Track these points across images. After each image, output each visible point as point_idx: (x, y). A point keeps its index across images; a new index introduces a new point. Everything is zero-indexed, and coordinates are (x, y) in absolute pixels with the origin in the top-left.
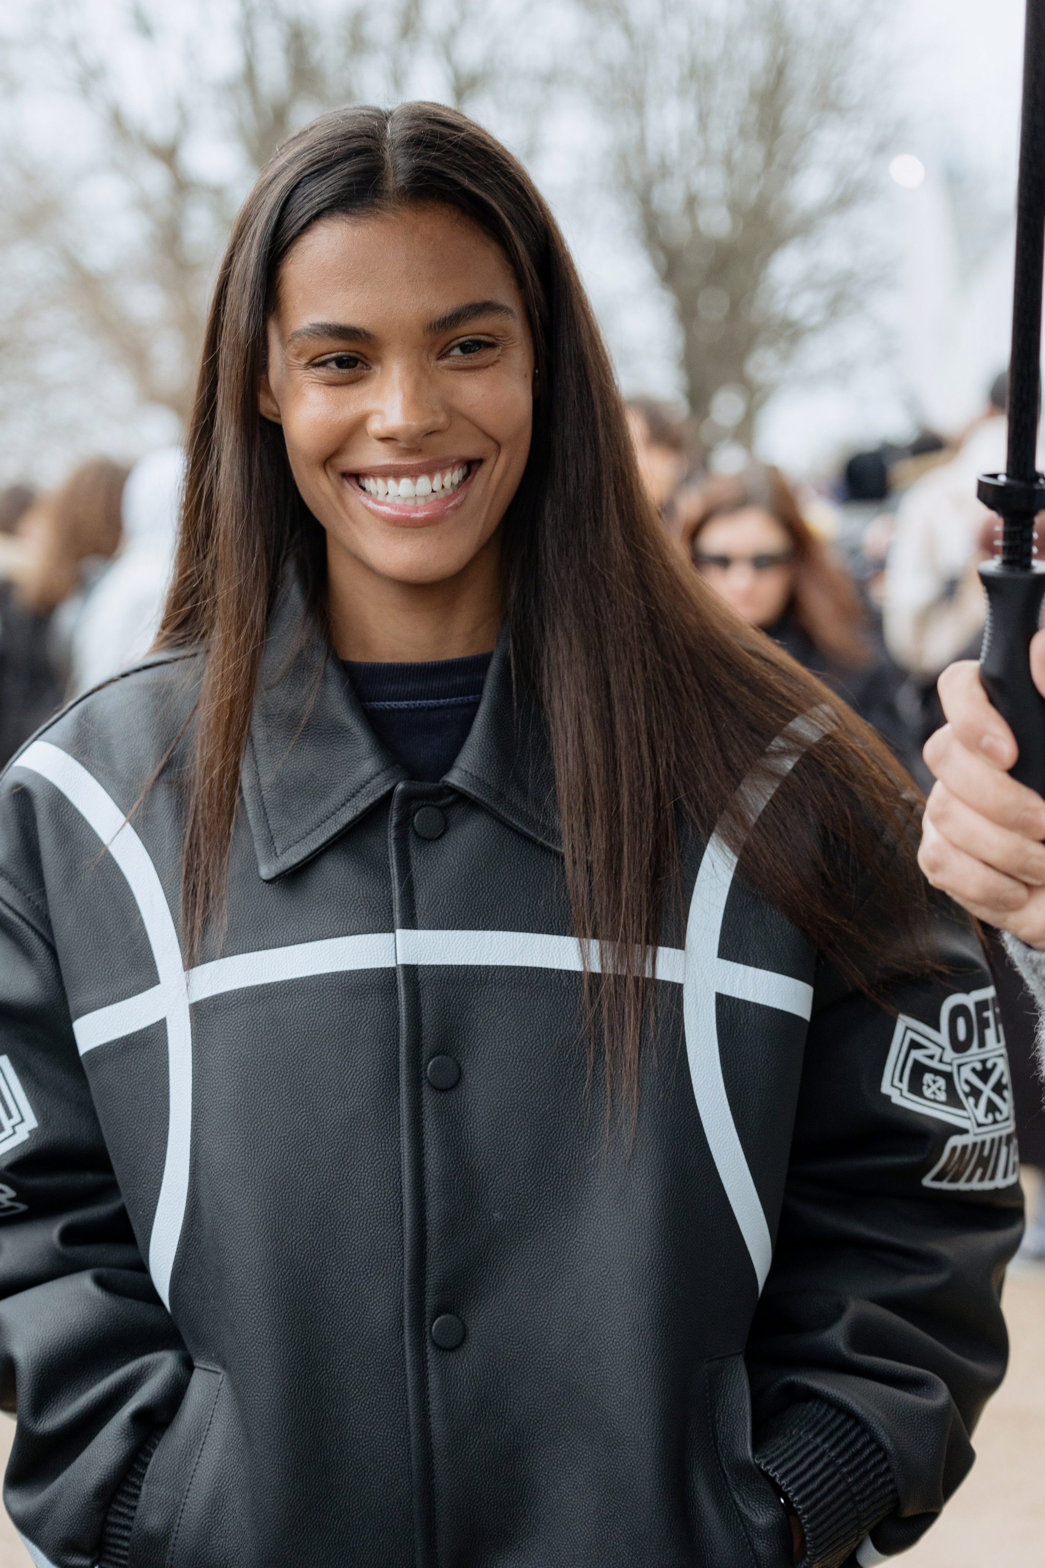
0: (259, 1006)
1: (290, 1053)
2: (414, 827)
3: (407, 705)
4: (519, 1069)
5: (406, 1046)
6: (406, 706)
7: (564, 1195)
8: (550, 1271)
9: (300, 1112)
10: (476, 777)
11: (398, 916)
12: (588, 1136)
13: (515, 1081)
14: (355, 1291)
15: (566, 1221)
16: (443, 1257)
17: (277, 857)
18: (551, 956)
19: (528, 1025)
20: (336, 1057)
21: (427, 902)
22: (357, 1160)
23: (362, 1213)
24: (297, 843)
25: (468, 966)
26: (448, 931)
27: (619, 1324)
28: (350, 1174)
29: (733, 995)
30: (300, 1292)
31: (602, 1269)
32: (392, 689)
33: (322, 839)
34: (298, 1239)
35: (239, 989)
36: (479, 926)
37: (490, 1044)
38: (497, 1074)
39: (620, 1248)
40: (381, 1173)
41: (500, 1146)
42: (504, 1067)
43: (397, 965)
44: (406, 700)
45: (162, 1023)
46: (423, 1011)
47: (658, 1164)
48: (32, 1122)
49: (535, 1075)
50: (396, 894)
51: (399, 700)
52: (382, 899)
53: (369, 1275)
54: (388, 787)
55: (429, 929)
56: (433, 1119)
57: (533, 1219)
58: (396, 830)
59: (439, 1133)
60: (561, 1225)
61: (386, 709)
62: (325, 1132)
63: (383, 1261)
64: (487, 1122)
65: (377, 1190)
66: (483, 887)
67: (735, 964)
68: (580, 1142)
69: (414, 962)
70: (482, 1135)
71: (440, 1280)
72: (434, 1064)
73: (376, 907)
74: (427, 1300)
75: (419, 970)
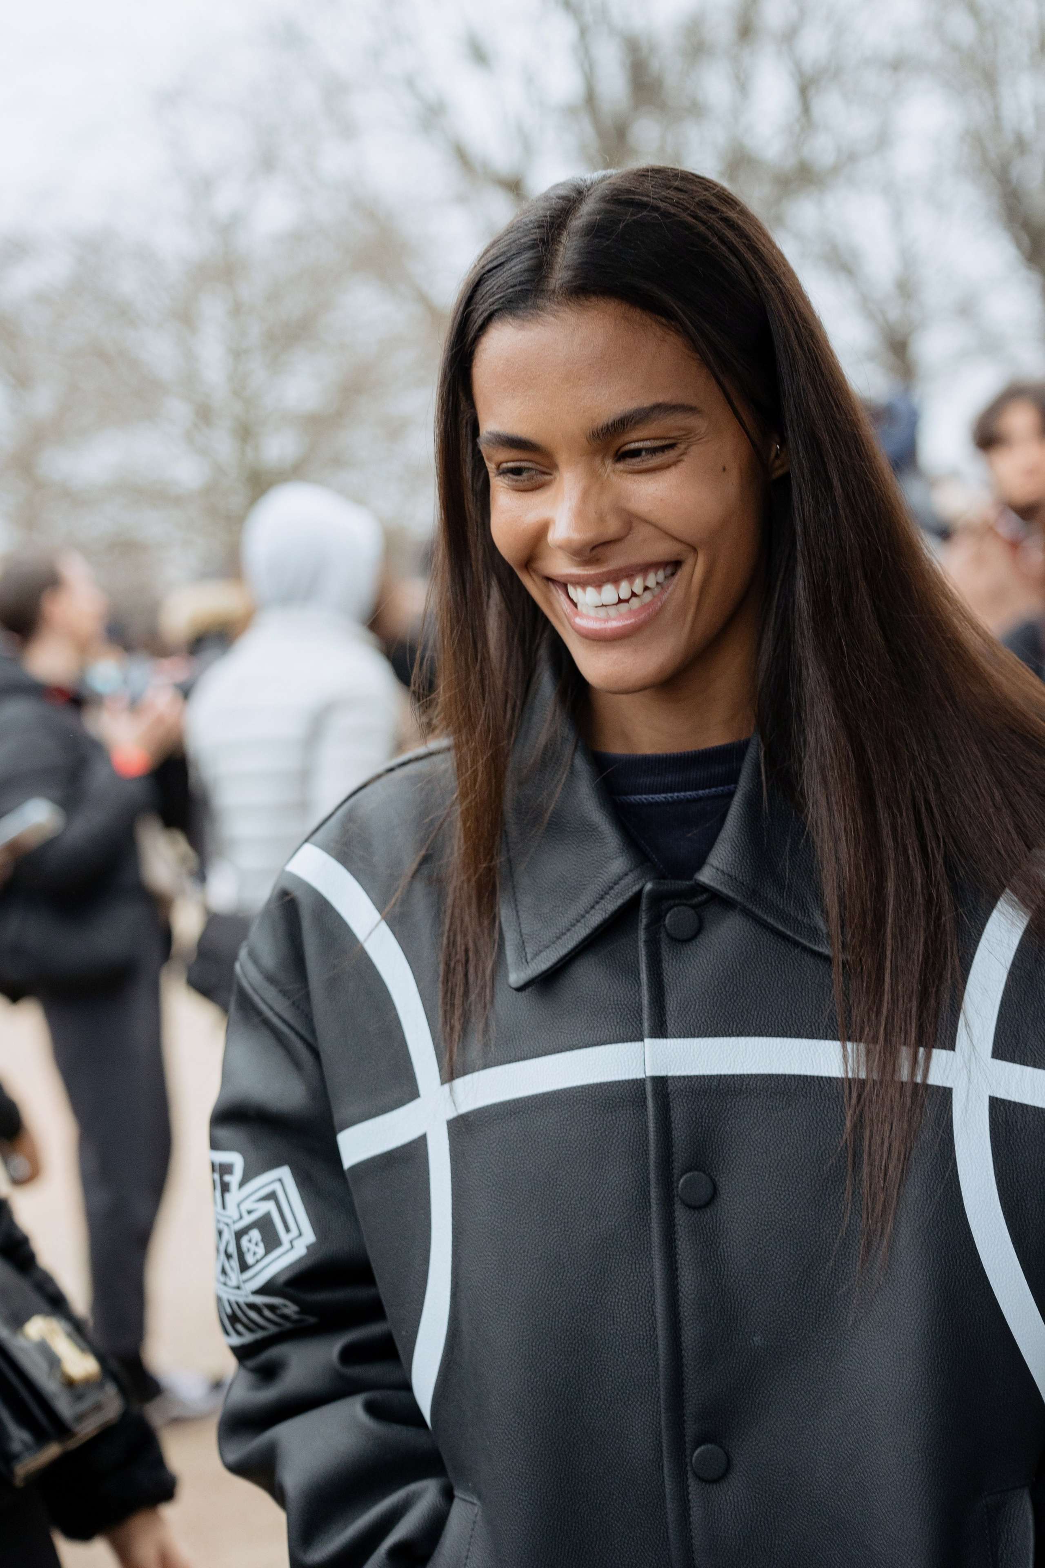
0: (511, 1121)
2: (666, 931)
3: (665, 798)
5: (656, 1162)
6: (663, 799)
9: (551, 1233)
10: (727, 874)
11: (647, 1025)
12: (851, 1255)
14: (614, 1420)
15: (830, 1345)
16: (700, 1384)
17: (527, 963)
20: (586, 1174)
21: (678, 1008)
22: (610, 1283)
23: (617, 1338)
24: (549, 947)
25: (721, 1075)
26: (700, 1039)
28: (604, 1297)
29: (1009, 1098)
30: (557, 1421)
32: (648, 782)
33: (572, 944)
34: (553, 1365)
36: (733, 1033)
37: (747, 1158)
38: (753, 1190)
40: (635, 1295)
41: (759, 1266)
42: (761, 1182)
43: (648, 1076)
44: (663, 792)
45: (423, 1139)
46: (674, 1125)
48: (309, 1237)
49: (794, 1190)
50: (645, 1001)
51: (656, 793)
52: (633, 1005)
53: (626, 1403)
54: (636, 888)
55: (680, 1037)
56: (687, 1239)
57: (795, 1343)
59: (693, 1254)
61: (643, 802)
62: (578, 1253)
63: (640, 1388)
64: (745, 1241)
65: (631, 1314)
66: (738, 991)
67: (1011, 1065)
68: (843, 1261)
69: (663, 1073)
70: (739, 1254)
71: (700, 1408)
72: (686, 1181)
73: (627, 1014)
74: (686, 1430)
75: (669, 1081)
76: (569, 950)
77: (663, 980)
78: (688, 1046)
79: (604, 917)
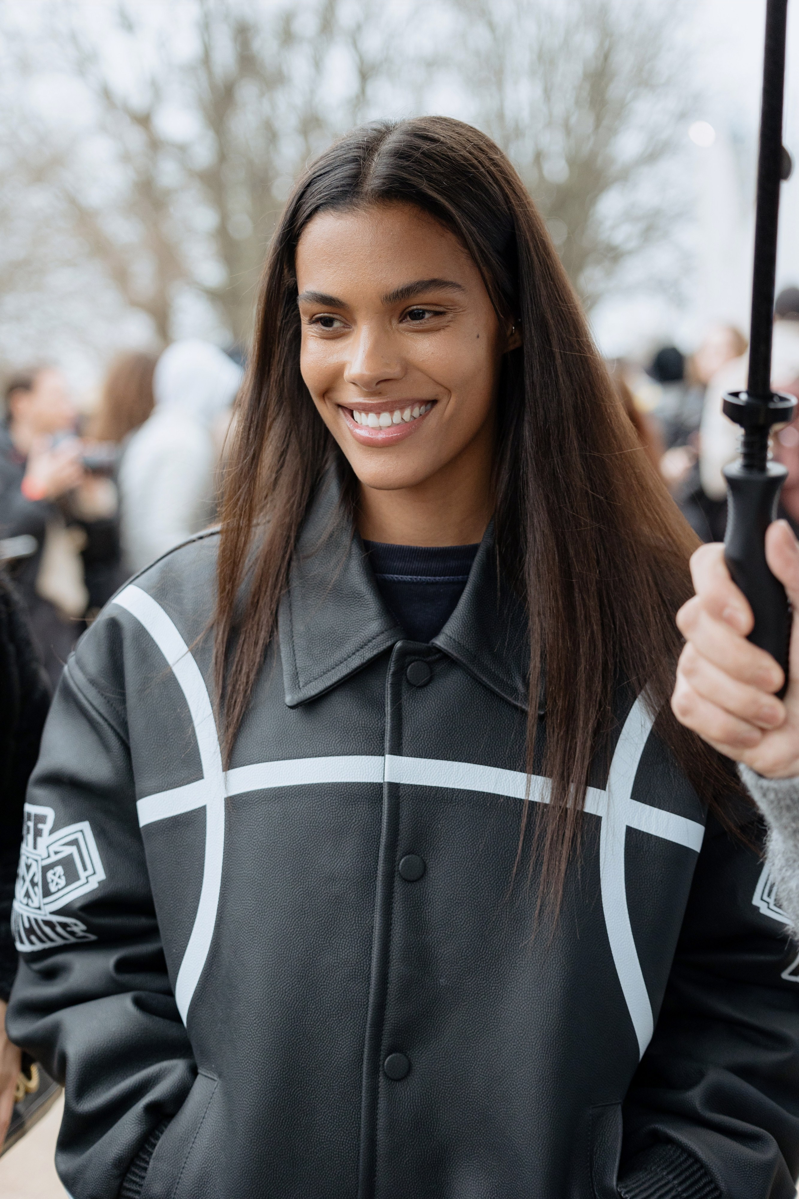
0: (275, 803)
1: (294, 842)
2: (407, 678)
3: (411, 579)
4: (470, 871)
5: (385, 845)
7: (495, 971)
8: (479, 1028)
9: (298, 888)
10: (458, 642)
11: (388, 744)
12: (518, 928)
13: (466, 880)
14: (329, 1029)
15: (495, 991)
16: (397, 1009)
17: (300, 688)
18: (502, 785)
19: (480, 837)
20: (329, 848)
21: (412, 735)
22: (338, 929)
23: (338, 970)
24: (316, 679)
25: (438, 787)
26: (426, 759)
27: (529, 1075)
28: (332, 939)
29: (641, 829)
30: (286, 1026)
31: (519, 1032)
33: (335, 679)
34: (288, 985)
35: (261, 790)
36: (449, 758)
37: (450, 849)
38: (453, 873)
39: (535, 1017)
40: (356, 940)
41: (450, 928)
42: (459, 868)
43: (384, 782)
44: (410, 575)
45: (203, 809)
46: (400, 819)
47: (570, 955)
48: (101, 875)
49: (482, 876)
50: (388, 727)
51: (405, 575)
52: (376, 729)
53: (340, 1018)
54: (389, 643)
55: (411, 756)
56: (401, 903)
57: (470, 986)
58: (392, 677)
59: (404, 915)
60: (491, 994)
62: (316, 905)
63: (352, 1008)
64: (441, 909)
65: (351, 953)
66: (456, 728)
67: (644, 805)
68: (512, 932)
69: (397, 781)
70: (437, 918)
71: (394, 1026)
72: (406, 861)
73: (371, 735)
74: (382, 1041)
75: (401, 787)
76: (333, 682)
77: (402, 714)
78: (417, 764)
79: (362, 661)
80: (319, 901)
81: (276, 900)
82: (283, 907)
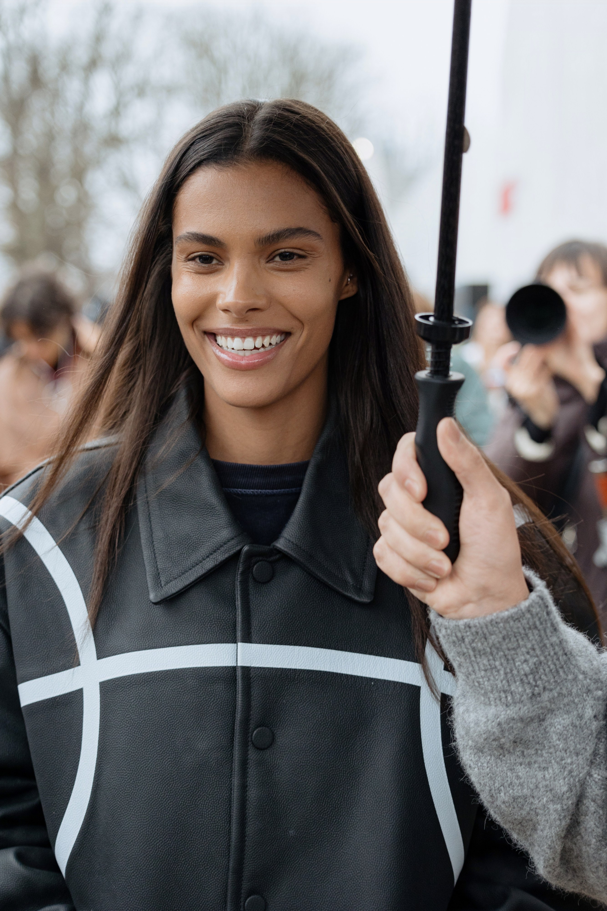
0: (144, 687)
1: (162, 719)
2: (253, 574)
3: (253, 492)
4: (312, 738)
5: (240, 720)
6: (252, 493)
7: (336, 821)
8: (324, 870)
9: (167, 759)
10: (296, 544)
11: (239, 634)
12: (353, 784)
13: (309, 746)
14: (196, 877)
15: (336, 838)
16: (255, 858)
17: (162, 587)
18: (336, 664)
19: (319, 709)
20: (192, 724)
21: (259, 625)
22: (202, 792)
23: (204, 827)
24: (175, 579)
25: (283, 669)
26: (272, 645)
27: (367, 908)
28: (197, 801)
30: (160, 877)
31: (358, 872)
32: (243, 481)
33: (192, 578)
34: (161, 841)
35: (132, 675)
36: (291, 643)
37: (294, 720)
38: (297, 740)
39: (371, 859)
40: (217, 801)
41: (296, 787)
42: (302, 736)
43: (237, 666)
44: (252, 489)
45: (80, 691)
46: (252, 697)
47: (398, 805)
49: (322, 742)
50: (239, 619)
51: (247, 489)
52: (228, 620)
53: (206, 867)
54: (238, 548)
55: (260, 643)
56: (254, 768)
57: (315, 835)
58: (241, 576)
59: (257, 777)
60: (333, 841)
62: (183, 772)
63: (216, 859)
64: (289, 771)
65: (214, 812)
66: (295, 617)
68: (348, 787)
69: (249, 665)
70: (285, 779)
71: (252, 873)
72: (257, 733)
73: (224, 626)
74: (243, 886)
75: (251, 670)
76: (191, 581)
77: (250, 607)
78: (265, 649)
79: (215, 563)
80: (185, 769)
81: (148, 769)
82: (154, 775)
